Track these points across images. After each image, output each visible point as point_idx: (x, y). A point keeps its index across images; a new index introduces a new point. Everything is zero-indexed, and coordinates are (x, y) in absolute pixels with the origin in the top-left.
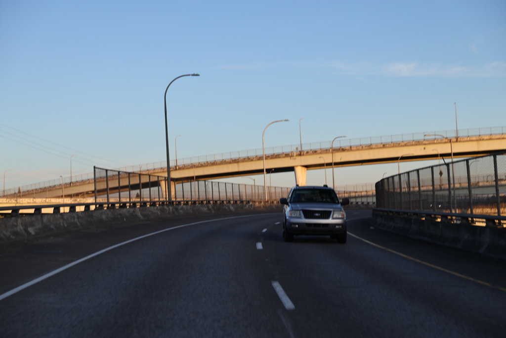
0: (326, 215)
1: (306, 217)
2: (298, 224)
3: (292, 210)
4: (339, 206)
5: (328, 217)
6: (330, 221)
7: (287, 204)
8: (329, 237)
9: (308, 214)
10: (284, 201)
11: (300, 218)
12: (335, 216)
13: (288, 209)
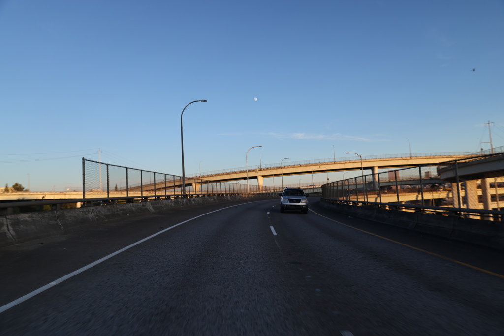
0: (299, 201)
1: (290, 202)
2: (287, 205)
3: (284, 199)
4: (305, 197)
5: (299, 202)
6: (300, 204)
7: (282, 196)
8: (300, 211)
9: (291, 201)
10: (281, 195)
11: (287, 202)
12: (303, 201)
13: (282, 198)
